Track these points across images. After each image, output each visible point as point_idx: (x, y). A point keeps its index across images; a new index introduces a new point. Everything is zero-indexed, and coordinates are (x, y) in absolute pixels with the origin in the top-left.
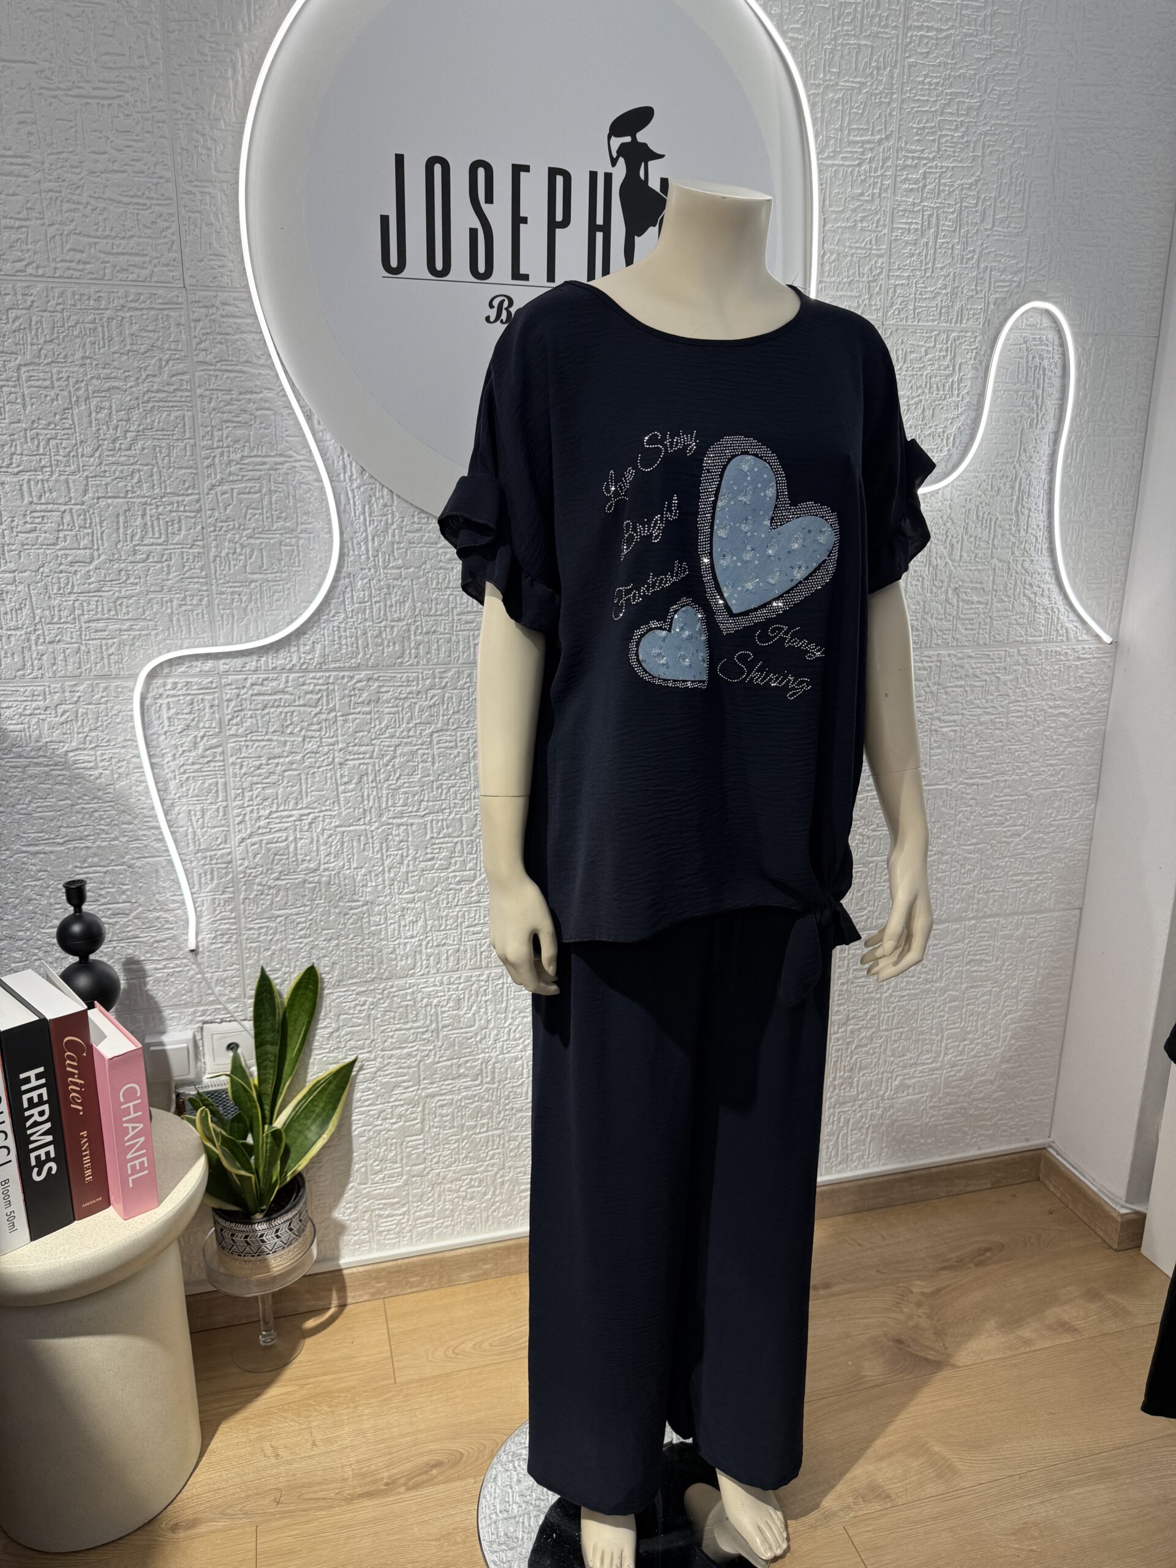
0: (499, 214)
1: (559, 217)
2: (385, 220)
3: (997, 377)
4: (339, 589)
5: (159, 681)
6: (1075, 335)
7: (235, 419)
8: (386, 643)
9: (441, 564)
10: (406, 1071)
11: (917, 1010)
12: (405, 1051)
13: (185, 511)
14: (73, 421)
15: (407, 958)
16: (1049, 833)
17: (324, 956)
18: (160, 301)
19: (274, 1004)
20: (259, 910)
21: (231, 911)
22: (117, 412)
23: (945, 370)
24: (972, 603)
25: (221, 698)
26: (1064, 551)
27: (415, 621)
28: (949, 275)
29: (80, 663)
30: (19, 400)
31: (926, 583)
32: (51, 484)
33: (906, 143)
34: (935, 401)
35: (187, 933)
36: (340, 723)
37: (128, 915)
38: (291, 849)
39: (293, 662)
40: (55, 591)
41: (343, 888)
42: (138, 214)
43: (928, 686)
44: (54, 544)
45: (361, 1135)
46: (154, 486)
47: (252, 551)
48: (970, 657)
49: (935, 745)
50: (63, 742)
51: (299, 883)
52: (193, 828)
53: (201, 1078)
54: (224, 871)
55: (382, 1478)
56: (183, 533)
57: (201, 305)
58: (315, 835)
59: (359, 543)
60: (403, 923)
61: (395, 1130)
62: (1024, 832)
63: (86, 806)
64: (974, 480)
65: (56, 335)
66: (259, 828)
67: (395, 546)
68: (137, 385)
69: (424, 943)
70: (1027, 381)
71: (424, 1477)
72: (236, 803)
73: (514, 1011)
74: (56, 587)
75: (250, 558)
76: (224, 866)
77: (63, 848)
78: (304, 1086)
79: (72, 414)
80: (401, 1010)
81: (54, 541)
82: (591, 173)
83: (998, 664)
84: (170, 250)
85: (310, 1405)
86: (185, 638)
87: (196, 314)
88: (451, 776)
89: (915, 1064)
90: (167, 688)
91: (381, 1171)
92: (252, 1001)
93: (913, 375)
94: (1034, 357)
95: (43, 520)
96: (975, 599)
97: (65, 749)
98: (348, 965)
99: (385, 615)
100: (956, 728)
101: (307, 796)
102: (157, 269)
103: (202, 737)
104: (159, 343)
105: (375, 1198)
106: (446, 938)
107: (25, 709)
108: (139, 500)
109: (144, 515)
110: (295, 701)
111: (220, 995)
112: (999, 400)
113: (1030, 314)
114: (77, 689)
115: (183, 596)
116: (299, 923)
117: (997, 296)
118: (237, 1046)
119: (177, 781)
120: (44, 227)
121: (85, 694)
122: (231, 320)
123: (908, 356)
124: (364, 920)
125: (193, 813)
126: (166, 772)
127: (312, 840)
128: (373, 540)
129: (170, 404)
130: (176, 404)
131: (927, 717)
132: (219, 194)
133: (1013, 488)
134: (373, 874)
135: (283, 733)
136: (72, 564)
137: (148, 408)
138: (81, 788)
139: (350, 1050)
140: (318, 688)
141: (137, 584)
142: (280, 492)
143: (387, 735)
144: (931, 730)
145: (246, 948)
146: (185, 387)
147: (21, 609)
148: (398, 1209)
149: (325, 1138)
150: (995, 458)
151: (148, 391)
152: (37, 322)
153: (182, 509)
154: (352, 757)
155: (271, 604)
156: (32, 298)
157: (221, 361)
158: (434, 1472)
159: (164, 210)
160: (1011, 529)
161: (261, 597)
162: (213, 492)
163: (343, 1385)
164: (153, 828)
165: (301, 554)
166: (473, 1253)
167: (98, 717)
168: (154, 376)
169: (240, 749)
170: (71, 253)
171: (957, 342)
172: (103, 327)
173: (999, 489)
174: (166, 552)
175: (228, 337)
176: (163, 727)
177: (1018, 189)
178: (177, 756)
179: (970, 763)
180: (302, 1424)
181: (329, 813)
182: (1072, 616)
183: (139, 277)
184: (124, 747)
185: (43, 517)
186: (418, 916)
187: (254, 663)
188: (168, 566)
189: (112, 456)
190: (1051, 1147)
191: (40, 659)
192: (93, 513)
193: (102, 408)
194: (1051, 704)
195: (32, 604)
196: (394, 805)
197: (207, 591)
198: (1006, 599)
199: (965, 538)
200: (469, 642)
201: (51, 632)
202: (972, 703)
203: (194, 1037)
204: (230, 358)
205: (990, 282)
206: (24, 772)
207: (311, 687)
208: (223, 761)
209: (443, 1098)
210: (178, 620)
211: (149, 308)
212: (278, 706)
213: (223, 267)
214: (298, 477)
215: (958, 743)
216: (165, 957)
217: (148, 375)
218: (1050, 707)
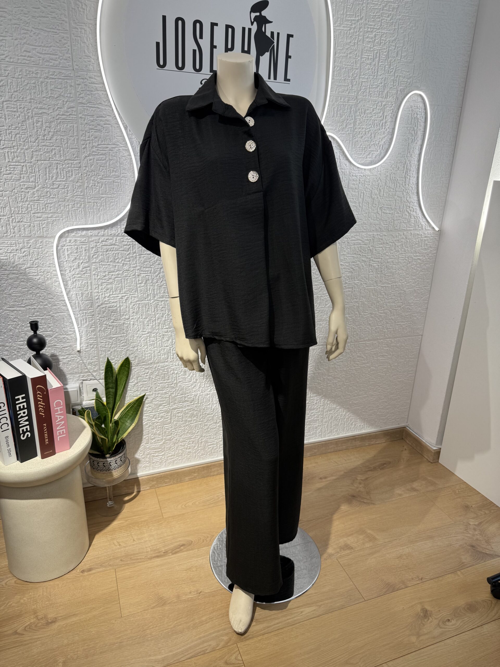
0: (205, 43)
1: (230, 46)
2: (158, 44)
3: (400, 121)
5: (64, 239)
6: (431, 105)
7: (95, 128)
10: (164, 399)
12: (164, 391)
13: (74, 167)
14: (26, 126)
15: (165, 355)
16: (412, 306)
17: (132, 354)
18: (63, 75)
19: (113, 372)
20: (105, 335)
21: (94, 335)
22: (45, 123)
23: (380, 118)
24: (387, 214)
25: (89, 247)
26: (422, 193)
28: (383, 78)
29: (31, 231)
30: (3, 117)
31: (370, 205)
32: (17, 154)
33: (368, 22)
34: (375, 130)
35: (76, 344)
36: (138, 258)
38: (118, 310)
39: (119, 232)
40: (20, 200)
41: (139, 326)
42: (53, 37)
43: (369, 247)
44: (19, 180)
45: (146, 424)
46: (61, 156)
47: (102, 185)
48: (385, 235)
49: (370, 271)
50: (24, 264)
51: (121, 324)
52: (78, 301)
53: (82, 402)
54: (91, 319)
55: (162, 551)
56: (73, 176)
57: (80, 78)
58: (128, 304)
60: (163, 341)
61: (160, 422)
62: (403, 305)
63: (34, 291)
64: (390, 164)
65: (18, 89)
66: (105, 301)
68: (54, 112)
69: (172, 349)
70: (411, 124)
71: (178, 550)
72: (96, 291)
73: (207, 376)
74: (20, 198)
75: (101, 188)
76: (91, 316)
77: (24, 309)
78: (124, 406)
79: (26, 124)
80: (162, 375)
81: (19, 178)
82: (243, 28)
83: (395, 239)
84: (67, 53)
85: (131, 527)
86: (75, 221)
87: (78, 82)
90: (67, 242)
91: (154, 438)
92: (104, 371)
93: (368, 119)
94: (414, 114)
95: (14, 169)
96: (388, 212)
97: (25, 267)
98: (141, 357)
100: (379, 264)
101: (124, 289)
102: (61, 61)
103: (82, 263)
104: (63, 94)
105: (152, 449)
107: (7, 250)
108: (55, 162)
109: (57, 168)
110: (119, 249)
111: (90, 369)
112: (400, 131)
113: (413, 96)
114: (30, 242)
115: (73, 203)
116: (122, 340)
117: (401, 88)
118: (97, 389)
119: (72, 281)
120: (13, 41)
121: (33, 244)
122: (93, 85)
123: (366, 111)
124: (148, 339)
125: (78, 294)
126: (67, 278)
127: (127, 306)
129: (68, 121)
130: (70, 121)
131: (368, 259)
132: (88, 29)
133: (404, 167)
134: (151, 321)
135: (114, 262)
136: (27, 188)
137: (58, 122)
138: (32, 284)
139: (142, 391)
140: (129, 243)
141: (54, 198)
142: (114, 160)
143: (157, 264)
144: (369, 265)
145: (100, 350)
146: (74, 113)
147: (5, 207)
148: (161, 453)
149: (134, 425)
150: (398, 155)
151: (58, 115)
152: (11, 83)
153: (73, 166)
154: (143, 273)
155: (110, 207)
156: (8, 72)
157: (89, 103)
158: (182, 548)
159: (65, 35)
160: (402, 184)
161: (106, 204)
162: (85, 159)
163: (143, 520)
164: (62, 300)
165: (122, 186)
166: (190, 470)
167: (38, 254)
168: (61, 108)
169: (97, 268)
170: (25, 53)
171: (385, 107)
172: (39, 86)
173: (399, 167)
174: (67, 184)
175: (92, 92)
176: (65, 259)
177: (411, 43)
178: (71, 271)
179: (383, 278)
180: (128, 534)
181: (134, 296)
182: (424, 220)
183: (54, 64)
184: (49, 267)
185: (14, 168)
186: (169, 338)
187: (103, 232)
188: (67, 190)
189: (43, 142)
190: (407, 426)
191: (14, 229)
192: (36, 167)
193: (38, 121)
194: (415, 255)
195: (10, 205)
196: (160, 293)
197: (83, 201)
198: (399, 212)
199: (385, 187)
201: (18, 217)
202: (386, 254)
203: (79, 386)
204: (93, 102)
205: (399, 82)
206: (7, 277)
207: (126, 243)
208: (90, 273)
209: (179, 410)
210: (72, 213)
211: (58, 78)
212: (112, 251)
213: (90, 61)
214: (121, 154)
215: (379, 270)
216: (67, 354)
217: (58, 108)
218: (414, 256)
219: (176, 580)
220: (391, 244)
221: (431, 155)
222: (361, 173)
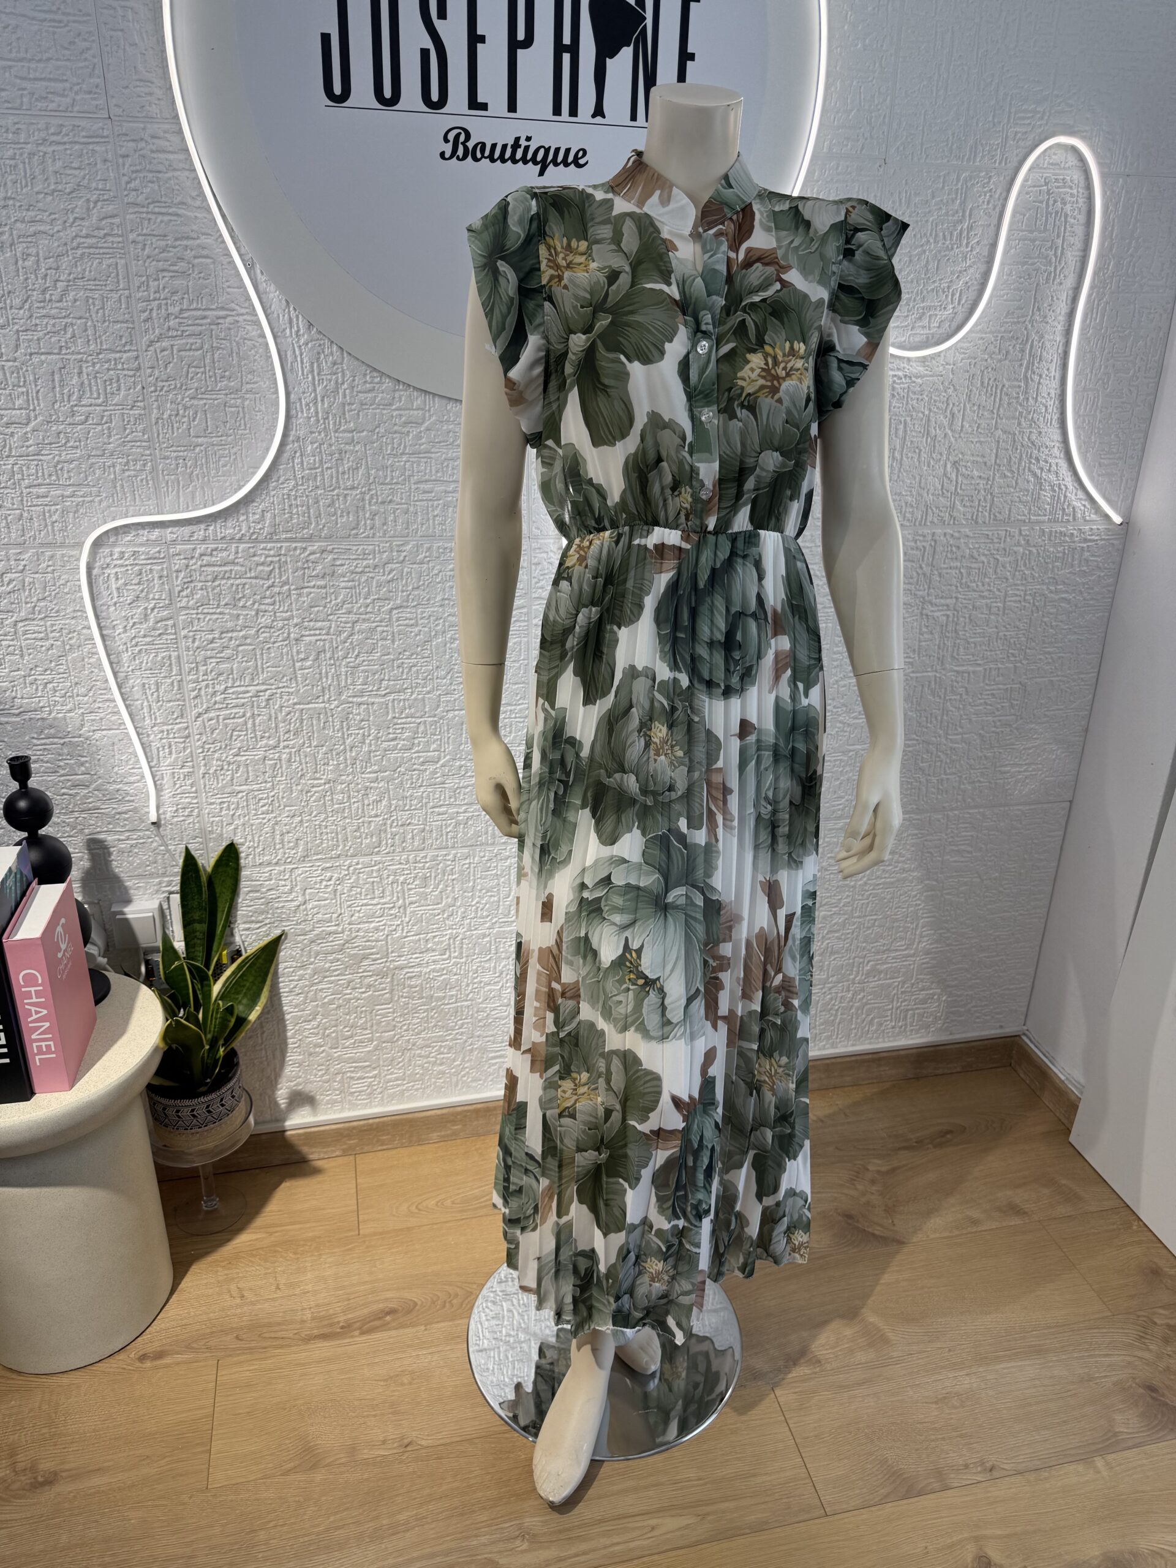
0: (453, 31)
1: (521, 35)
2: (326, 38)
3: (1012, 222)
4: (286, 455)
5: (105, 551)
6: (1103, 176)
7: (172, 268)
8: (339, 512)
9: (396, 428)
10: (374, 944)
11: (892, 898)
12: (373, 925)
13: (123, 370)
15: (372, 837)
16: (1041, 722)
17: (287, 831)
18: (84, 134)
20: (220, 785)
21: (192, 785)
22: (45, 259)
23: (953, 215)
24: (972, 478)
25: (169, 568)
26: (1076, 422)
27: (369, 490)
29: (23, 530)
31: (923, 455)
34: (940, 252)
35: (148, 806)
36: (294, 597)
37: (88, 786)
38: (249, 725)
39: (242, 532)
41: (304, 766)
42: (54, 33)
43: (921, 567)
45: (331, 1003)
46: (88, 341)
47: (196, 413)
48: (967, 536)
49: (924, 630)
50: (12, 612)
51: (259, 760)
52: (148, 701)
54: (182, 745)
55: (339, 1322)
56: (122, 393)
57: (128, 138)
58: (273, 711)
59: (307, 405)
60: (366, 802)
61: (364, 999)
62: (1017, 721)
63: (39, 677)
64: (980, 341)
66: (215, 703)
67: (347, 408)
68: (65, 229)
70: (1045, 230)
71: (377, 1323)
72: (191, 677)
73: (481, 890)
75: (194, 421)
76: (182, 740)
80: (368, 885)
83: (997, 545)
84: (91, 75)
85: (276, 1251)
86: (130, 505)
87: (123, 149)
88: (412, 654)
89: (888, 950)
90: (115, 557)
91: (351, 1037)
94: (1055, 202)
96: (976, 473)
97: (13, 619)
98: (313, 841)
99: (338, 482)
100: (948, 613)
101: (263, 672)
102: (78, 98)
103: (153, 609)
104: (86, 181)
105: (347, 1061)
106: (411, 818)
108: (74, 357)
109: (80, 373)
110: (246, 573)
112: (1013, 251)
113: (1053, 150)
114: (22, 557)
115: (125, 460)
116: (261, 799)
117: (1018, 129)
119: (130, 653)
121: (31, 562)
122: (162, 156)
123: (913, 198)
124: (326, 799)
125: (147, 686)
126: (118, 644)
127: (271, 716)
128: (322, 400)
129: (102, 251)
130: (107, 251)
131: (918, 600)
133: (1022, 351)
134: (334, 753)
135: (235, 605)
136: (8, 425)
137: (78, 256)
139: (316, 922)
140: (270, 559)
141: (77, 448)
142: (223, 349)
143: (344, 611)
145: (208, 822)
146: (116, 232)
148: (370, 1072)
150: (1006, 316)
151: (76, 236)
153: (120, 367)
154: (308, 633)
155: (218, 471)
157: (153, 202)
158: (388, 1318)
159: (84, 28)
160: (1018, 398)
161: (207, 463)
162: (151, 348)
163: (310, 1234)
164: (107, 700)
165: (247, 416)
166: (442, 1115)
167: (45, 587)
168: (83, 219)
169: (192, 622)
171: (969, 184)
172: (24, 163)
173: (1007, 353)
174: (108, 413)
175: (160, 175)
176: (112, 598)
178: (128, 628)
179: (961, 650)
180: (268, 1269)
181: (287, 690)
182: (1081, 495)
183: (59, 106)
184: (73, 618)
186: (381, 795)
187: (202, 533)
188: (109, 428)
189: (43, 308)
190: (1025, 1035)
192: (27, 371)
193: (28, 255)
194: (1053, 588)
196: (353, 684)
197: (150, 455)
198: (1009, 474)
199: (968, 406)
200: (428, 514)
202: (968, 586)
203: (161, 906)
204: (163, 200)
205: (1010, 113)
207: (262, 559)
208: (175, 633)
209: (412, 970)
210: (122, 486)
211: (71, 143)
212: (229, 578)
213: (150, 94)
214: (242, 333)
215: (950, 628)
216: (127, 828)
217: (76, 218)
218: (1051, 592)
219: (356, 1403)
220: (983, 558)
221: (1103, 316)
222: (898, 369)
